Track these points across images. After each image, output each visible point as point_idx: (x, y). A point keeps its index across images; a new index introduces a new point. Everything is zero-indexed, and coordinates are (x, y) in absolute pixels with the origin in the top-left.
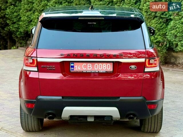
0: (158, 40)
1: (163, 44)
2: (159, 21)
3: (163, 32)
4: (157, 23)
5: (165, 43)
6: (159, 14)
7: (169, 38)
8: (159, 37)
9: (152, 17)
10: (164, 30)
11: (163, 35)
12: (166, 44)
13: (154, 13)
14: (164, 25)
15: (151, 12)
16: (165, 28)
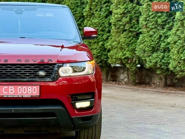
0: (126, 56)
1: (133, 61)
2: (128, 35)
3: (133, 48)
4: (125, 37)
5: (134, 59)
6: (128, 27)
7: (137, 53)
8: (128, 52)
9: (121, 31)
10: (134, 45)
11: (133, 51)
12: (136, 61)
13: (123, 26)
14: (133, 40)
15: (120, 26)
16: (135, 43)
